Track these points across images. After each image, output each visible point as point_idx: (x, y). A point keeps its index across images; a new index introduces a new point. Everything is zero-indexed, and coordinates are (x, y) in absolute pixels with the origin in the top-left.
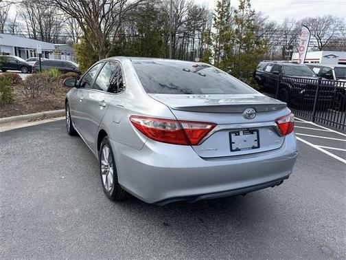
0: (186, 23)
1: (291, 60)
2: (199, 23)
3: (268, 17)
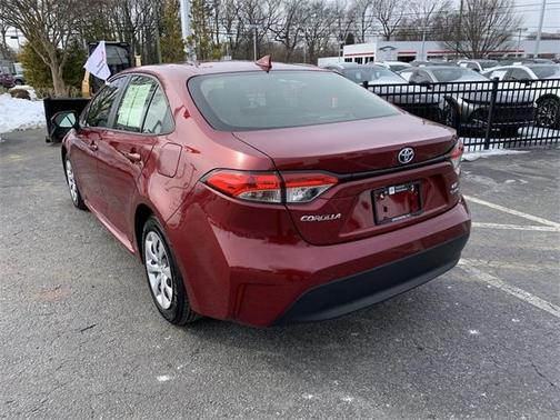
1: (341, 55)
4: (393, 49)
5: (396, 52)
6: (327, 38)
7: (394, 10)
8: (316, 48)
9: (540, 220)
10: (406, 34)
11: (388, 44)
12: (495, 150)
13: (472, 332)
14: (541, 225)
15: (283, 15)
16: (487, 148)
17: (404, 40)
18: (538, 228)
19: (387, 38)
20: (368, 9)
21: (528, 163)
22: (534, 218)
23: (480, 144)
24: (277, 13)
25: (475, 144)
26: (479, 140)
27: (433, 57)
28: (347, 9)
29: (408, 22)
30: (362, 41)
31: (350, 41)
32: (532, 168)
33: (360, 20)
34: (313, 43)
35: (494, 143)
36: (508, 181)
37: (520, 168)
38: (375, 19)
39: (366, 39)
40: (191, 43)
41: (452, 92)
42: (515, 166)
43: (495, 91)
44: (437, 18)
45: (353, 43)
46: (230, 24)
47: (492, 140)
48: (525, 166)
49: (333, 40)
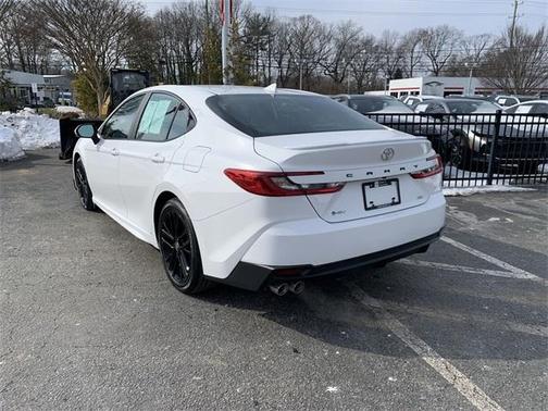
0: (245, 39)
1: (388, 89)
2: (265, 38)
3: (361, 29)
4: (440, 84)
5: (442, 87)
6: (375, 72)
7: (444, 47)
8: (364, 82)
9: (500, 264)
10: (456, 70)
11: (436, 79)
12: (497, 186)
13: (331, 389)
14: (498, 268)
15: (333, 50)
16: (490, 183)
17: (454, 76)
18: (491, 272)
19: (436, 73)
20: (417, 46)
21: (527, 202)
22: (495, 261)
23: (482, 179)
24: (327, 49)
25: (476, 179)
26: (480, 175)
27: (481, 93)
28: (396, 46)
29: (458, 59)
30: (410, 76)
31: (398, 76)
32: (529, 206)
33: (409, 55)
34: (362, 77)
35: (497, 178)
36: (492, 219)
37: (515, 207)
38: (424, 56)
39: (414, 73)
40: (227, 74)
41: (462, 124)
42: (512, 204)
43: (498, 123)
44: (488, 55)
45: (401, 78)
46: (281, 58)
47: (495, 175)
48: (522, 204)
49: (381, 75)
